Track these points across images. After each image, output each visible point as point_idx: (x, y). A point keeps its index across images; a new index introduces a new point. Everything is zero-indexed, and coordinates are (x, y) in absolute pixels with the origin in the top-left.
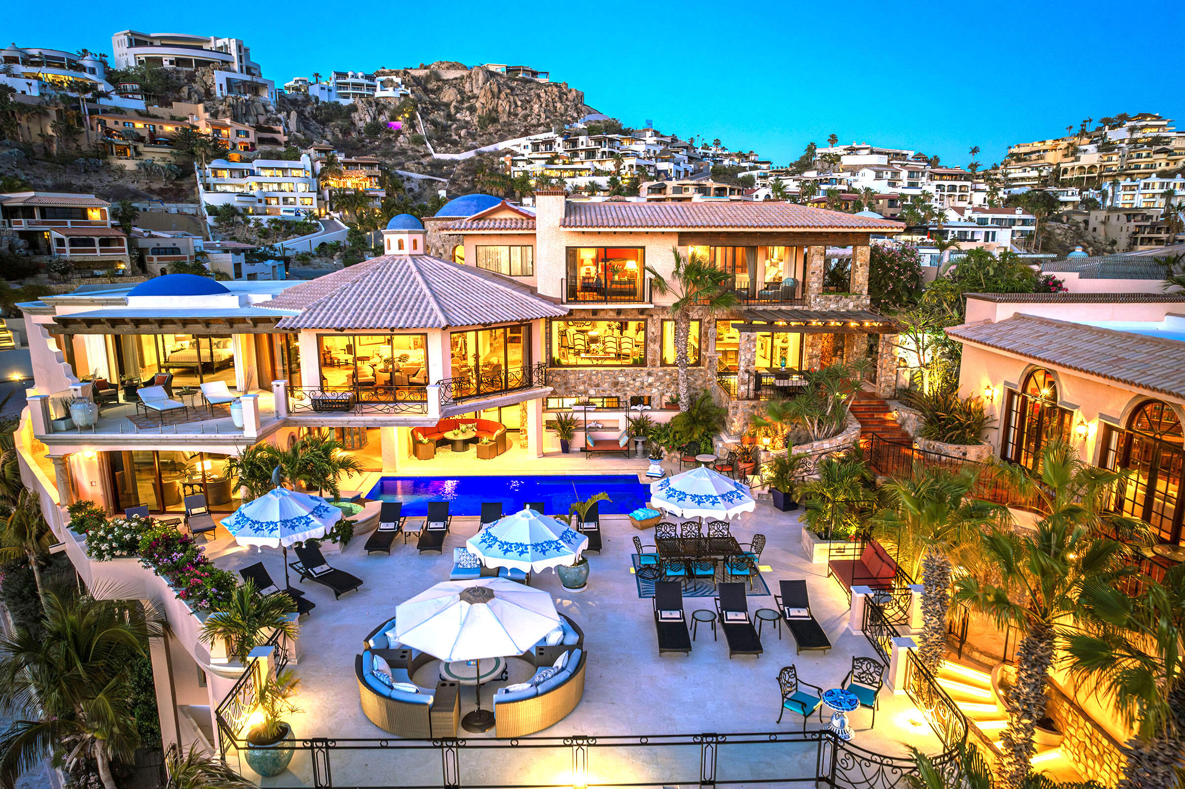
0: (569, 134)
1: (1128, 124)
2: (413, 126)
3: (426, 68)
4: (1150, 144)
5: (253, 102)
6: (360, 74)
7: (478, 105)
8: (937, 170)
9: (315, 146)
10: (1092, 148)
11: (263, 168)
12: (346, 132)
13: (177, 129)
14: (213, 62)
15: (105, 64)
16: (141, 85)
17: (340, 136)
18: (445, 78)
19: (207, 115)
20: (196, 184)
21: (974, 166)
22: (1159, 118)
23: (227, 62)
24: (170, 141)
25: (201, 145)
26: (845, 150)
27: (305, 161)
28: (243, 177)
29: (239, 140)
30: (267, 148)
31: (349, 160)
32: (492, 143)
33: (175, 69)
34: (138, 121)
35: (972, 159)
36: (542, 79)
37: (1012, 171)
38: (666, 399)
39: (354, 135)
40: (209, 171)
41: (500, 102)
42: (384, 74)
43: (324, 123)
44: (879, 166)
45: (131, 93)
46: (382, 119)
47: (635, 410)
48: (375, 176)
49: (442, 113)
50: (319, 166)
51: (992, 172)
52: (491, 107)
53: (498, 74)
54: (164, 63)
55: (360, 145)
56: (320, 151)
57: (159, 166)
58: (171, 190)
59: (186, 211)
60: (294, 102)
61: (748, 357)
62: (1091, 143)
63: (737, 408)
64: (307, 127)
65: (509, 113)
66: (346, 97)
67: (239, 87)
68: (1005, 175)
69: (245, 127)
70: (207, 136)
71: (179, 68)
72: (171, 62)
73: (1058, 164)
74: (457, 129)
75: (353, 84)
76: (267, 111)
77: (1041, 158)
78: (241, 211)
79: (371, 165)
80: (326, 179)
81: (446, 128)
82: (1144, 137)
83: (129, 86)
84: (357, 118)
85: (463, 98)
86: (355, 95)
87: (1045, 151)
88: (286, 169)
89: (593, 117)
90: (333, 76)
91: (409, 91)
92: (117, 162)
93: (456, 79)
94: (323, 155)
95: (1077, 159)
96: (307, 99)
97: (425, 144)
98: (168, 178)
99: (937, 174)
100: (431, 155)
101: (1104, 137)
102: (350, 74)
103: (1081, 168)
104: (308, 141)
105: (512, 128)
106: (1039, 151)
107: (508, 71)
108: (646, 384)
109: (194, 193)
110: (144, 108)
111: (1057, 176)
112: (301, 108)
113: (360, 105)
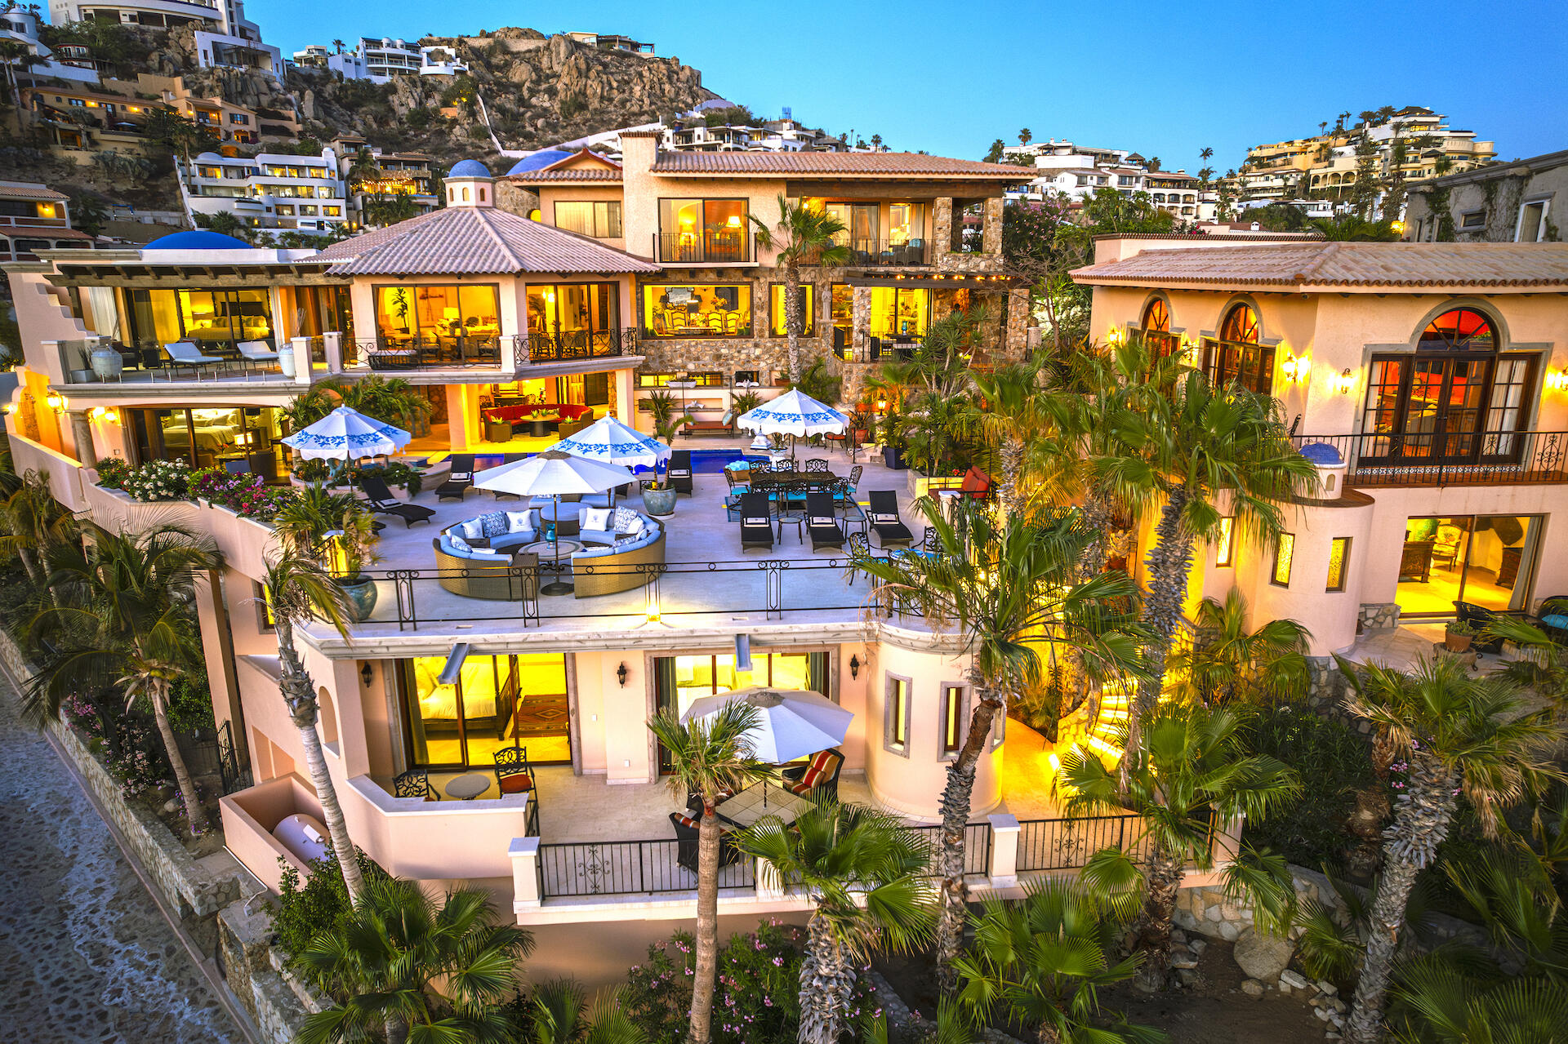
0: (681, 125)
1: (1393, 120)
2: (473, 114)
3: (489, 36)
4: (1417, 146)
5: (251, 76)
6: (399, 43)
7: (560, 86)
8: (1155, 175)
9: (341, 138)
10: (1349, 150)
11: (272, 166)
12: (382, 121)
13: (146, 110)
14: (193, 20)
15: (37, 18)
16: (91, 49)
17: (375, 126)
18: (515, 50)
19: (188, 93)
20: (177, 185)
21: (1205, 173)
22: (1429, 113)
23: (213, 21)
24: (137, 127)
25: (182, 132)
26: (1040, 148)
27: (328, 156)
28: (244, 177)
29: (235, 127)
30: (275, 139)
31: (387, 157)
32: (578, 137)
33: (137, 28)
34: (91, 99)
35: (1203, 164)
36: (645, 53)
37: (1253, 179)
38: (776, 375)
39: (393, 124)
40: (195, 169)
41: (590, 82)
42: (431, 43)
43: (352, 107)
44: (1082, 169)
45: (75, 59)
46: (431, 104)
47: (741, 387)
48: (423, 179)
49: (511, 97)
50: (347, 165)
51: (1227, 180)
52: (577, 90)
53: (585, 45)
54: (123, 19)
55: (401, 138)
56: (348, 145)
57: (125, 160)
58: (142, 192)
59: (166, 221)
60: (308, 79)
61: (863, 314)
62: (1349, 143)
63: (851, 372)
64: (328, 113)
65: (602, 97)
66: (380, 72)
67: (230, 55)
68: (1243, 184)
69: (241, 110)
70: (190, 120)
71: (142, 26)
72: (132, 18)
73: (1308, 171)
74: (532, 118)
75: (390, 56)
76: (272, 89)
77: (1289, 163)
78: (243, 222)
79: (418, 164)
80: (358, 181)
81: (517, 117)
82: (1412, 137)
83: (73, 50)
84: (397, 102)
85: (540, 77)
86: (392, 71)
87: (1292, 154)
88: (303, 167)
89: (712, 104)
90: (361, 43)
91: (467, 67)
92: (63, 154)
93: (529, 51)
94: (352, 150)
95: (1331, 164)
96: (327, 74)
97: (490, 137)
98: (138, 177)
99: (1156, 180)
100: (497, 152)
101: (1364, 137)
102: (385, 41)
103: (1335, 175)
104: (331, 130)
105: (606, 117)
106: (1285, 155)
107: (599, 42)
108: (753, 356)
109: (176, 199)
110: (97, 81)
111: (1306, 186)
112: (318, 87)
113: (400, 84)
